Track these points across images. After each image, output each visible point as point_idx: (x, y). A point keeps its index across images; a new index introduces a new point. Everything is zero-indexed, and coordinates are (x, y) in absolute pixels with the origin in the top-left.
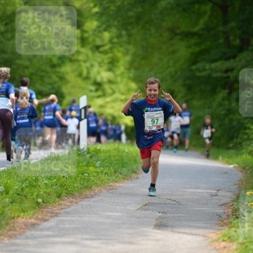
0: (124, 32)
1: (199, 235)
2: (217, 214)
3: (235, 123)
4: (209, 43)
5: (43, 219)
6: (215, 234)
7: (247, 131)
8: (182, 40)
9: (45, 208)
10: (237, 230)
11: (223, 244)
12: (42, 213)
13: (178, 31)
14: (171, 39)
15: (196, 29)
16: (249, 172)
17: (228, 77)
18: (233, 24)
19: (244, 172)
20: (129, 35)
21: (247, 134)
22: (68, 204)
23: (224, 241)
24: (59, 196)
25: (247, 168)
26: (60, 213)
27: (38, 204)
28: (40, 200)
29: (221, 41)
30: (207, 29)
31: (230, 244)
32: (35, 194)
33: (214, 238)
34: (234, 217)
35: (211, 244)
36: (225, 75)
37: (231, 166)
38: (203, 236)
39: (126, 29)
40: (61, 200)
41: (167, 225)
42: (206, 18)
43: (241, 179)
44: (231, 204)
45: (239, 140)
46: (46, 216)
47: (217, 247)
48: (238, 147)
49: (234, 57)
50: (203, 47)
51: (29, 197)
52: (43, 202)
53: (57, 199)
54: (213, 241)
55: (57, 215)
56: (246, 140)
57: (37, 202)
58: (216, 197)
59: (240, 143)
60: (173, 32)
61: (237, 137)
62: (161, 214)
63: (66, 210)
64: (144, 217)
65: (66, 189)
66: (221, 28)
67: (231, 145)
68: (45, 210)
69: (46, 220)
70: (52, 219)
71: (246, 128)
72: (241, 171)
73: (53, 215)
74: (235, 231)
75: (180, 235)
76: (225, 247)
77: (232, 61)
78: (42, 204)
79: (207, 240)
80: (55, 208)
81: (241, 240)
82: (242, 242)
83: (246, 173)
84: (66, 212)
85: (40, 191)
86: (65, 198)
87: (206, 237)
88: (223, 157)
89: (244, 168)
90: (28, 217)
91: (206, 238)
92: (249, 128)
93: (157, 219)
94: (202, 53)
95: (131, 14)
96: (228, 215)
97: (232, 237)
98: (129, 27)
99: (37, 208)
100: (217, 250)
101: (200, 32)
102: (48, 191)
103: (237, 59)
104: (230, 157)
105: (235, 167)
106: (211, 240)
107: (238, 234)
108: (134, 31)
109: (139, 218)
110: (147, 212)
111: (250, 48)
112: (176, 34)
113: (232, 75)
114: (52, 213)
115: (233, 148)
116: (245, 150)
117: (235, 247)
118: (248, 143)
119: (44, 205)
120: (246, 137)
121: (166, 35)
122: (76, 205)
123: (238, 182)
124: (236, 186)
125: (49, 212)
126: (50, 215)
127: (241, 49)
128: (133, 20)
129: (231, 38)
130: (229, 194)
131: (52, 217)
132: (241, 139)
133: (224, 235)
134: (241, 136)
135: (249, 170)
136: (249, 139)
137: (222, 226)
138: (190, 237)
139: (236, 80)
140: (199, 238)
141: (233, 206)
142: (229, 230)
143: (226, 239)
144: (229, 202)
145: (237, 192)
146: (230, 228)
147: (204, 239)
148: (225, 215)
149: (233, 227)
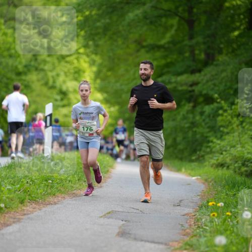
0: (91, 43)
1: (161, 243)
2: (179, 224)
3: (198, 136)
4: (175, 57)
5: (5, 224)
6: (177, 243)
7: (210, 144)
8: (147, 52)
9: (7, 213)
10: (199, 239)
12: (4, 218)
13: (145, 44)
14: (138, 51)
15: (163, 42)
16: (211, 184)
17: (193, 91)
18: (200, 39)
19: (206, 183)
20: (97, 46)
21: (210, 147)
22: (31, 210)
23: (186, 249)
24: (22, 202)
25: (210, 180)
26: (22, 219)
27: (0, 209)
28: (2, 205)
29: (187, 55)
30: (173, 42)
33: (176, 247)
34: (196, 226)
36: (190, 89)
37: (194, 178)
38: (166, 244)
39: (93, 40)
40: (24, 205)
41: (130, 232)
42: (173, 32)
43: (203, 190)
44: (193, 214)
45: (202, 153)
46: (7, 221)
48: (200, 159)
49: (200, 71)
50: (169, 60)
52: (6, 207)
53: (20, 205)
54: (175, 249)
55: (19, 220)
56: (208, 153)
58: (178, 207)
59: (203, 156)
60: (139, 43)
61: (200, 150)
62: (124, 222)
63: (29, 216)
64: (107, 225)
65: (29, 195)
66: (187, 42)
67: (194, 158)
68: (7, 215)
69: (8, 225)
70: (14, 225)
71: (209, 142)
72: (204, 183)
73: (15, 220)
75: (143, 243)
77: (197, 75)
78: (4, 209)
79: (169, 248)
80: (18, 214)
81: (202, 248)
82: (204, 251)
83: (209, 184)
84: (29, 218)
85: (3, 197)
86: (28, 204)
87: (168, 245)
88: (185, 169)
89: (206, 180)
91: (169, 247)
92: (212, 142)
93: (120, 227)
94: (168, 65)
95: (98, 24)
96: (190, 225)
97: (194, 246)
98: (96, 38)
101: (167, 46)
102: (11, 196)
103: (203, 73)
104: (192, 170)
105: (197, 179)
106: (172, 248)
107: (200, 243)
108: (101, 42)
109: (102, 225)
110: (111, 220)
111: (215, 63)
112: (143, 47)
113: (197, 89)
114: (14, 218)
115: (197, 160)
116: (207, 163)
118: (211, 156)
119: (7, 210)
120: (208, 150)
121: (133, 46)
122: (39, 211)
123: (200, 193)
124: (199, 197)
125: (12, 218)
126: (12, 220)
127: (206, 64)
128: (100, 31)
129: (197, 52)
130: (191, 205)
131: (14, 222)
132: (204, 152)
133: (187, 244)
134: (203, 149)
135: (211, 182)
136: (211, 152)
137: (184, 235)
138: (153, 245)
139: (201, 94)
140: (161, 246)
141: (196, 216)
142: (191, 239)
143: (188, 247)
144: (192, 212)
145: (199, 203)
146: (192, 237)
147: (166, 247)
148: (187, 224)
149: (195, 236)
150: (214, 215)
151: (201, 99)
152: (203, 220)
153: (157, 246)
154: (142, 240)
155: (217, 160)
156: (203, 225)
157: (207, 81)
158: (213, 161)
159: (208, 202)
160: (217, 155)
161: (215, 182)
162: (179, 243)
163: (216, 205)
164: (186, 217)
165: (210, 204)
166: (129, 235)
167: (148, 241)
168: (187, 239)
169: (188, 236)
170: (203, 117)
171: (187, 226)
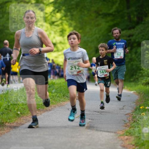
0: (69, 14)
1: (113, 132)
2: (123, 120)
3: (134, 67)
4: (119, 20)
5: (21, 123)
6: (121, 132)
7: (142, 71)
8: (103, 18)
9: (22, 117)
10: (134, 129)
11: (126, 137)
12: (20, 120)
13: (101, 13)
14: (97, 17)
15: (111, 11)
16: (142, 95)
17: (130, 40)
18: (133, 9)
19: (139, 95)
20: (72, 15)
21: (141, 73)
23: (127, 135)
25: (141, 93)
26: (31, 120)
27: (18, 115)
28: (19, 113)
29: (126, 18)
30: (118, 11)
31: (130, 137)
32: (16, 109)
33: (121, 134)
34: (133, 121)
35: (119, 137)
36: (128, 39)
37: (132, 92)
38: (115, 133)
39: (70, 12)
41: (94, 126)
42: (117, 5)
43: (137, 99)
44: (131, 114)
45: (137, 77)
46: (22, 122)
47: (123, 139)
48: (136, 81)
49: (134, 28)
50: (115, 22)
51: (12, 111)
52: (21, 114)
53: (29, 112)
54: (121, 136)
55: (29, 121)
56: (141, 76)
57: (17, 113)
58: (123, 110)
59: (137, 79)
60: (98, 13)
61: (136, 75)
62: (90, 120)
66: (126, 11)
67: (132, 80)
68: (22, 118)
70: (26, 124)
71: (140, 70)
72: (138, 95)
73: (27, 121)
74: (134, 130)
75: (102, 132)
76: (127, 139)
77: (132, 30)
78: (20, 114)
79: (117, 135)
80: (28, 117)
81: (136, 135)
82: (137, 136)
83: (140, 96)
85: (19, 107)
88: (127, 86)
89: (139, 93)
90: (12, 123)
91: (116, 134)
93: (88, 123)
94: (114, 25)
95: (73, 2)
96: (130, 121)
97: (131, 133)
98: (72, 11)
99: (17, 117)
100: (123, 140)
101: (114, 13)
102: (24, 107)
103: (135, 29)
104: (131, 87)
105: (134, 93)
106: (119, 135)
107: (135, 131)
108: (75, 13)
109: (77, 122)
111: (143, 22)
112: (100, 15)
113: (132, 38)
115: (134, 81)
116: (140, 83)
117: (133, 139)
118: (142, 78)
119: (21, 115)
120: (140, 75)
121: (94, 15)
122: (40, 115)
123: (135, 101)
124: (135, 103)
125: (24, 120)
126: (25, 121)
127: (138, 23)
128: (74, 6)
129: (132, 16)
130: (130, 108)
132: (138, 76)
133: (127, 132)
134: (138, 74)
135: (142, 94)
136: (142, 76)
137: (126, 127)
138: (107, 134)
139: (135, 42)
140: (112, 134)
141: (133, 115)
142: (130, 129)
143: (128, 134)
144: (130, 113)
145: (135, 107)
146: (130, 128)
147: (115, 134)
148: (128, 120)
149: (132, 127)
150: (143, 114)
151: (135, 45)
152: (137, 117)
153: (110, 134)
154: (101, 131)
155: (146, 80)
156: (137, 120)
157: (138, 34)
158: (144, 81)
159: (140, 107)
160: (146, 77)
161: (144, 94)
162: (123, 131)
163: (145, 108)
164: (127, 116)
165: (141, 107)
166: (93, 128)
167: (105, 131)
168: (127, 129)
169: (128, 127)
170: (137, 55)
171: (127, 121)
